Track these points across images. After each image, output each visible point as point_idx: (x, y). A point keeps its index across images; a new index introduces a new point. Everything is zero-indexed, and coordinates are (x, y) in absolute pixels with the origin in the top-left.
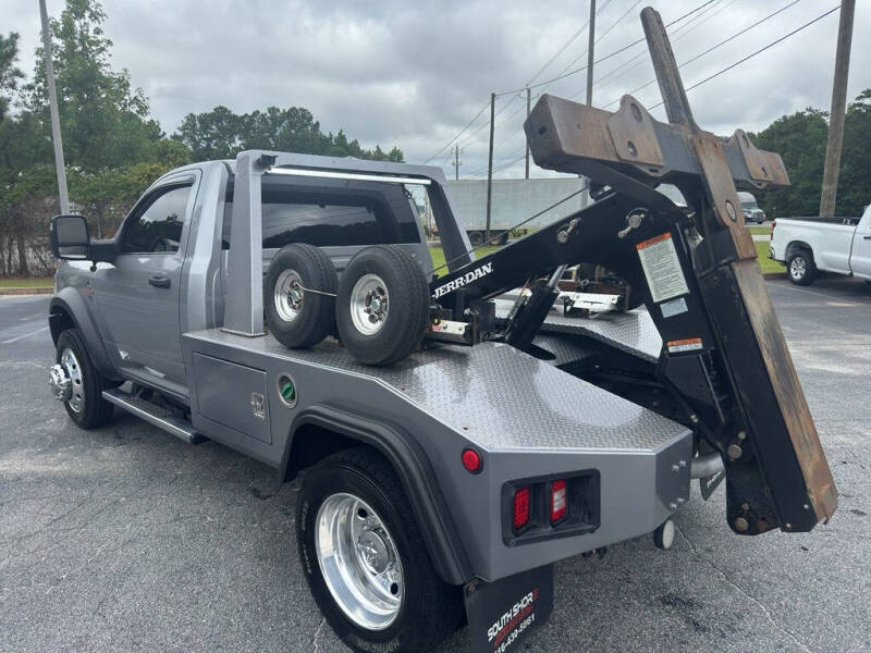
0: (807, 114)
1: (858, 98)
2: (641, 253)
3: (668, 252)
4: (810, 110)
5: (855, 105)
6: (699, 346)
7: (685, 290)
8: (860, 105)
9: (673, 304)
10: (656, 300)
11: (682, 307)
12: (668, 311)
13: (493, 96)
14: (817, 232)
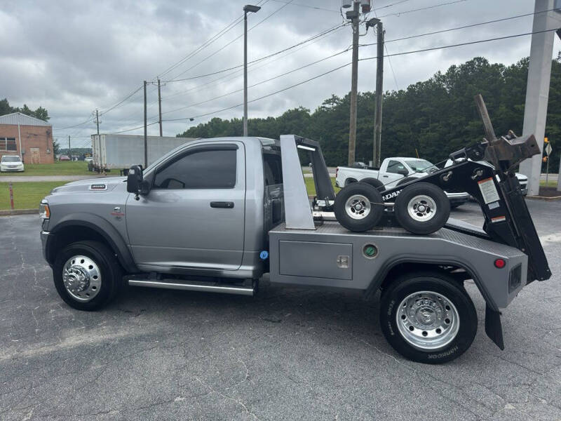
0: (300, 110)
1: (324, 104)
2: (480, 185)
3: (491, 185)
4: (301, 107)
5: (322, 107)
6: (504, 219)
7: (498, 198)
8: (324, 107)
9: (493, 204)
10: (486, 203)
11: (497, 205)
12: (491, 207)
13: (145, 83)
14: (361, 174)
